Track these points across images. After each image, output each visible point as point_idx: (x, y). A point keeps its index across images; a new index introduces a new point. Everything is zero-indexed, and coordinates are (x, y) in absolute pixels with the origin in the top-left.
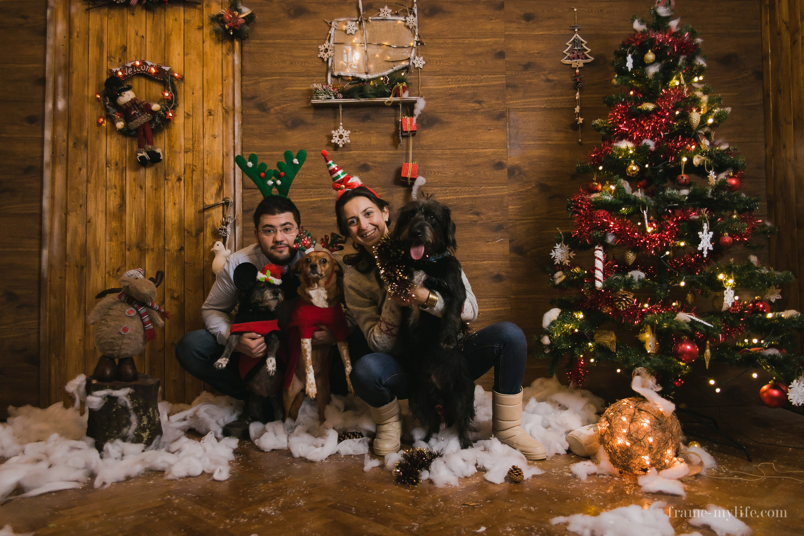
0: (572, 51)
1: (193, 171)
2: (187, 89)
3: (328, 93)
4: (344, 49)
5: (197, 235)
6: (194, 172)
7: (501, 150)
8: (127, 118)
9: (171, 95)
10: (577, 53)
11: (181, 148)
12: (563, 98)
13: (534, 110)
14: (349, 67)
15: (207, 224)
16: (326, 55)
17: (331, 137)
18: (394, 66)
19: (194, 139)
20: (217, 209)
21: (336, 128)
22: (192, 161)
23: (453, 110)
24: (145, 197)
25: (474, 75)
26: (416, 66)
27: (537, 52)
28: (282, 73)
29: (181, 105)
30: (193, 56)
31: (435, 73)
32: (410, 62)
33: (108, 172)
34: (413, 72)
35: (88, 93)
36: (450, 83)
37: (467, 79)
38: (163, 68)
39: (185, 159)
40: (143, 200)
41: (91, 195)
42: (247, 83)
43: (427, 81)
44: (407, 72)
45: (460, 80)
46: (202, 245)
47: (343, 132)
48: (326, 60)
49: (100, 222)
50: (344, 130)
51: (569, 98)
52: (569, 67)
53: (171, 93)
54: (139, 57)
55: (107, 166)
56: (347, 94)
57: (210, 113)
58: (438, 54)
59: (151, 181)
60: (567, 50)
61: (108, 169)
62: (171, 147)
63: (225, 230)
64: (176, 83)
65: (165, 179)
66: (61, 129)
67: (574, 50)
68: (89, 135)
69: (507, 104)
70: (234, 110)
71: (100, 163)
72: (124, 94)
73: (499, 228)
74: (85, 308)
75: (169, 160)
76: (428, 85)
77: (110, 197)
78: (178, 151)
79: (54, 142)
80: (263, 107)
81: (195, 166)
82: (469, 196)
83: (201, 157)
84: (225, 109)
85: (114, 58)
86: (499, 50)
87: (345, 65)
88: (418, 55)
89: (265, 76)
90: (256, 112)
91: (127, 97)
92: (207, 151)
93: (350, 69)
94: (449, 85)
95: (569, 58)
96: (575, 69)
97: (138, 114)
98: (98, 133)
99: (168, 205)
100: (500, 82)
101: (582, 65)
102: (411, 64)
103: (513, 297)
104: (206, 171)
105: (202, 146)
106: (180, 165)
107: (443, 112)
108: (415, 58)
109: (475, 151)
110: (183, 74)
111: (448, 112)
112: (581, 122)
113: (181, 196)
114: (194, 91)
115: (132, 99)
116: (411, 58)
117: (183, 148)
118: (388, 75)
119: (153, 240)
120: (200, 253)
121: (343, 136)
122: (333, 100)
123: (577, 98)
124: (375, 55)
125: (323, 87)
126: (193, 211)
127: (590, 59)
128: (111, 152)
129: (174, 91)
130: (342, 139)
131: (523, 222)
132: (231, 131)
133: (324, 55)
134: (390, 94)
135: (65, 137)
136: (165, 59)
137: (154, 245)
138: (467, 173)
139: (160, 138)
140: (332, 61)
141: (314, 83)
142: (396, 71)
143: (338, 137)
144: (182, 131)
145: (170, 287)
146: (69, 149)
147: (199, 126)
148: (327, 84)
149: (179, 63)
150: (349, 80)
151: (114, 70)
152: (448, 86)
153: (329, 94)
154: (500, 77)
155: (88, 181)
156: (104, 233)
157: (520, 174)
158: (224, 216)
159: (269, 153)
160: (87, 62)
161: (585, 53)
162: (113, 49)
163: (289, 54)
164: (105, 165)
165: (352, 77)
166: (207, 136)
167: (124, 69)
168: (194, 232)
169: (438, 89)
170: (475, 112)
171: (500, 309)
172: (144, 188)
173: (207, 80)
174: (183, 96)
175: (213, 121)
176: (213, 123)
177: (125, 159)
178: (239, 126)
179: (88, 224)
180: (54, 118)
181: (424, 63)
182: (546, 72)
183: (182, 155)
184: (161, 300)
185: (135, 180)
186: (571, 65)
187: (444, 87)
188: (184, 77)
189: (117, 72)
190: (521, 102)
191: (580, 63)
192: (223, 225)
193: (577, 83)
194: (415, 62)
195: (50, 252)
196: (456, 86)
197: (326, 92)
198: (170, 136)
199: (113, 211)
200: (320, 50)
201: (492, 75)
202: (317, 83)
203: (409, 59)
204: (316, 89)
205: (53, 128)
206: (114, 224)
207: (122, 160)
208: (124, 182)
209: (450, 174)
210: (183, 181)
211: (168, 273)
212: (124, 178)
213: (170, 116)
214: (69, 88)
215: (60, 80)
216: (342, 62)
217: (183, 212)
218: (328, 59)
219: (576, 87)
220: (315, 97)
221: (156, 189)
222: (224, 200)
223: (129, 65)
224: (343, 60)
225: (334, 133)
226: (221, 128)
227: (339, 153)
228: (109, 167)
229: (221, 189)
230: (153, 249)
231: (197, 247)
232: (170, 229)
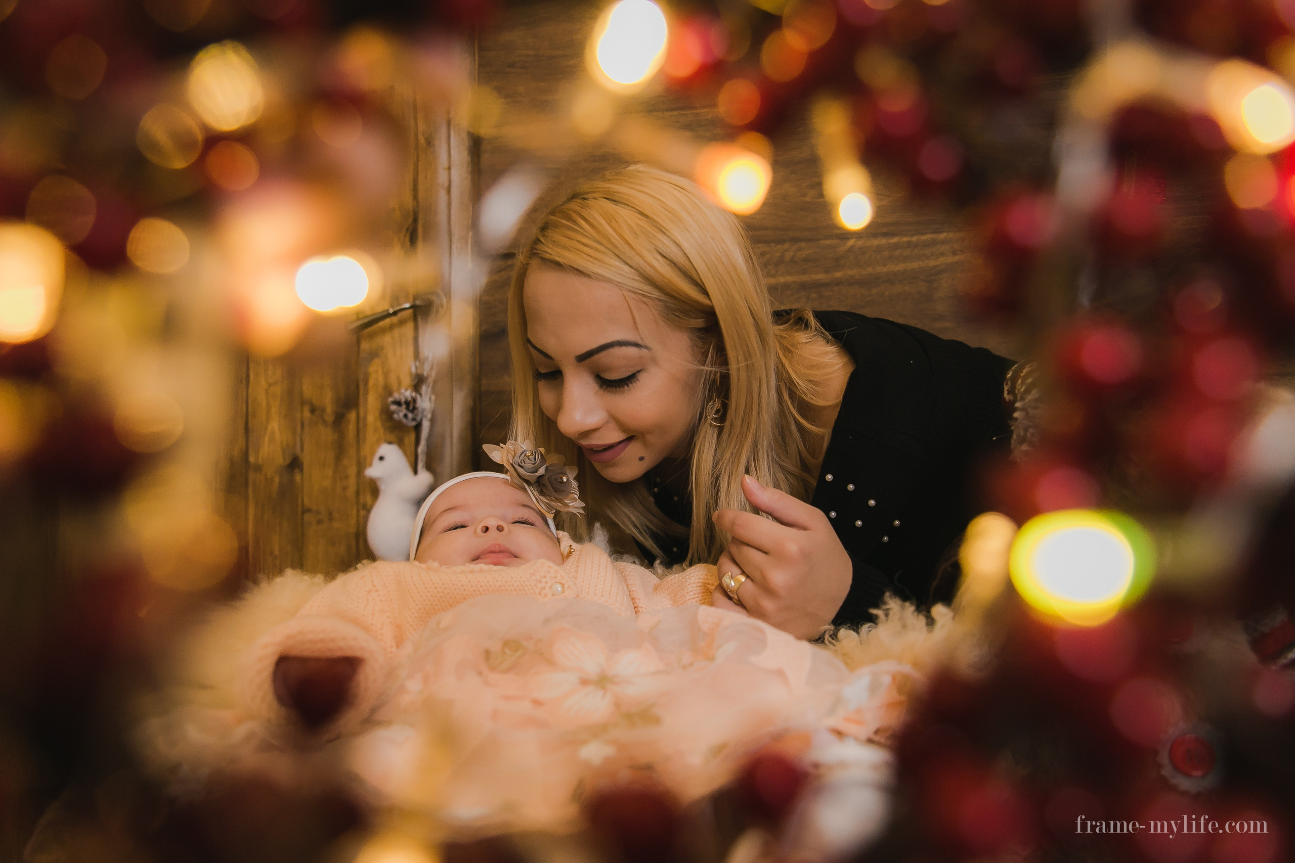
5: (339, 419)
15: (366, 382)
20: (396, 331)
63: (411, 405)
120: (347, 477)
158: (416, 354)
168: (329, 409)
222: (417, 295)
231: (338, 458)
232: (262, 398)
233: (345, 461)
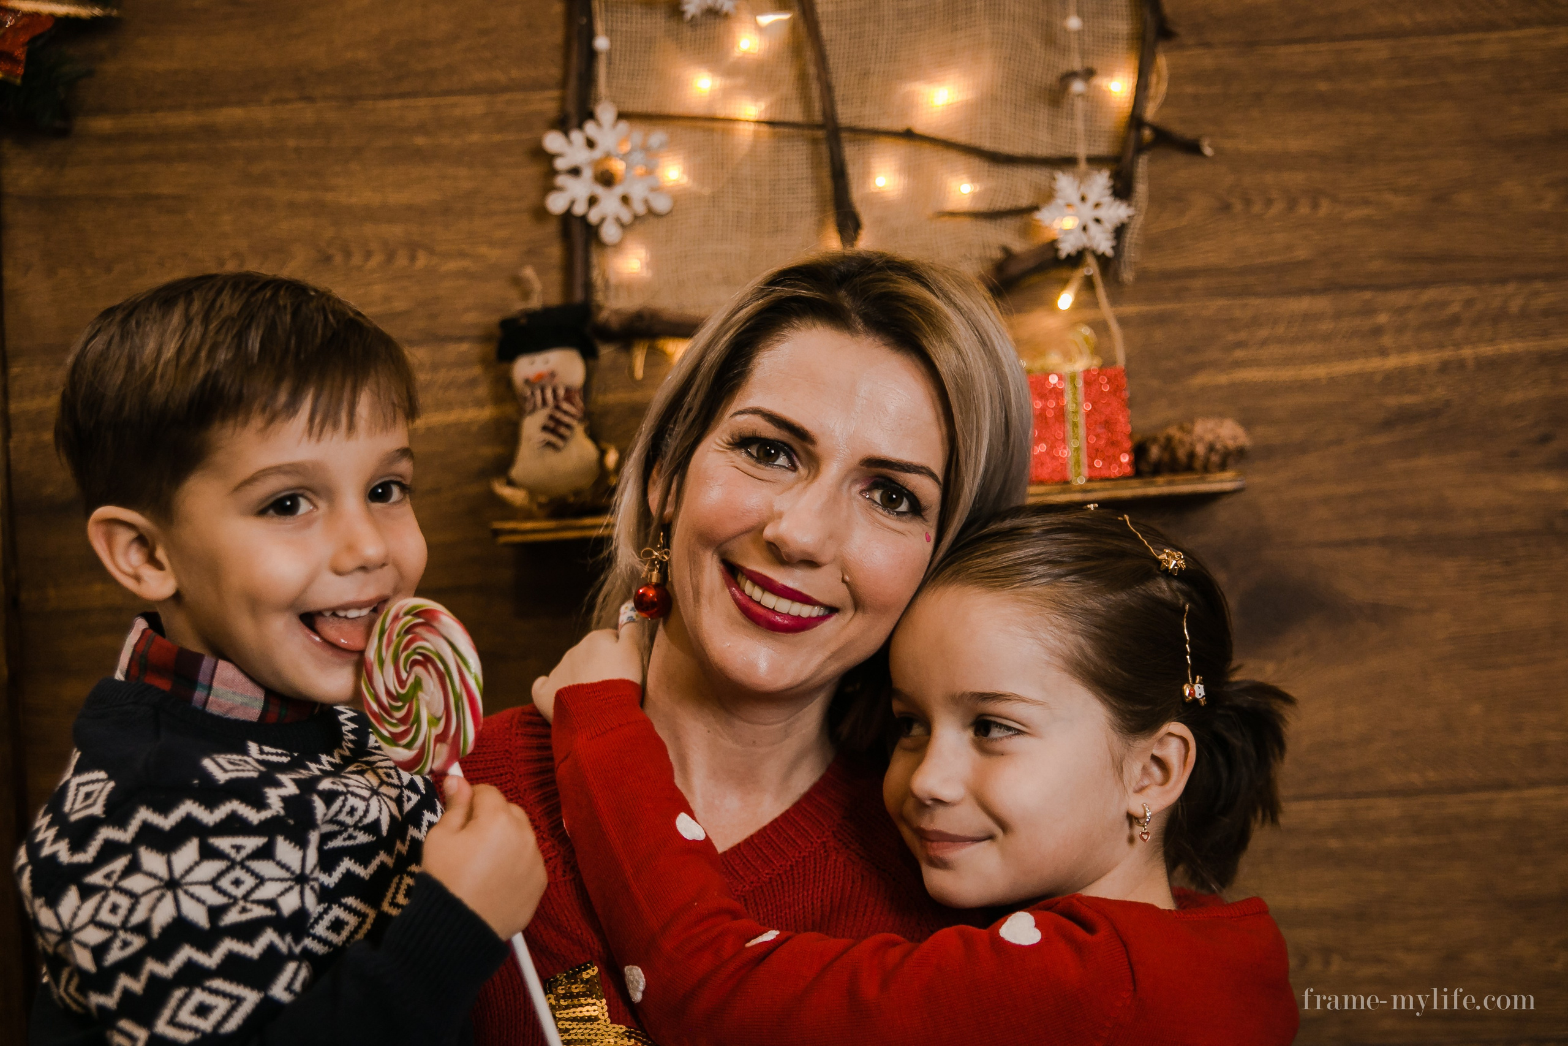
23: (1411, 528)
25: (1548, 276)
31: (1280, 278)
36: (1387, 340)
37: (1504, 308)
45: (1455, 321)
58: (1295, 145)
76: (1238, 364)
94: (1383, 352)
107: (1345, 544)
111: (1384, 542)
152: (1375, 364)
163: (303, 196)
169: (1304, 386)
187: (1341, 368)
196: (1432, 357)
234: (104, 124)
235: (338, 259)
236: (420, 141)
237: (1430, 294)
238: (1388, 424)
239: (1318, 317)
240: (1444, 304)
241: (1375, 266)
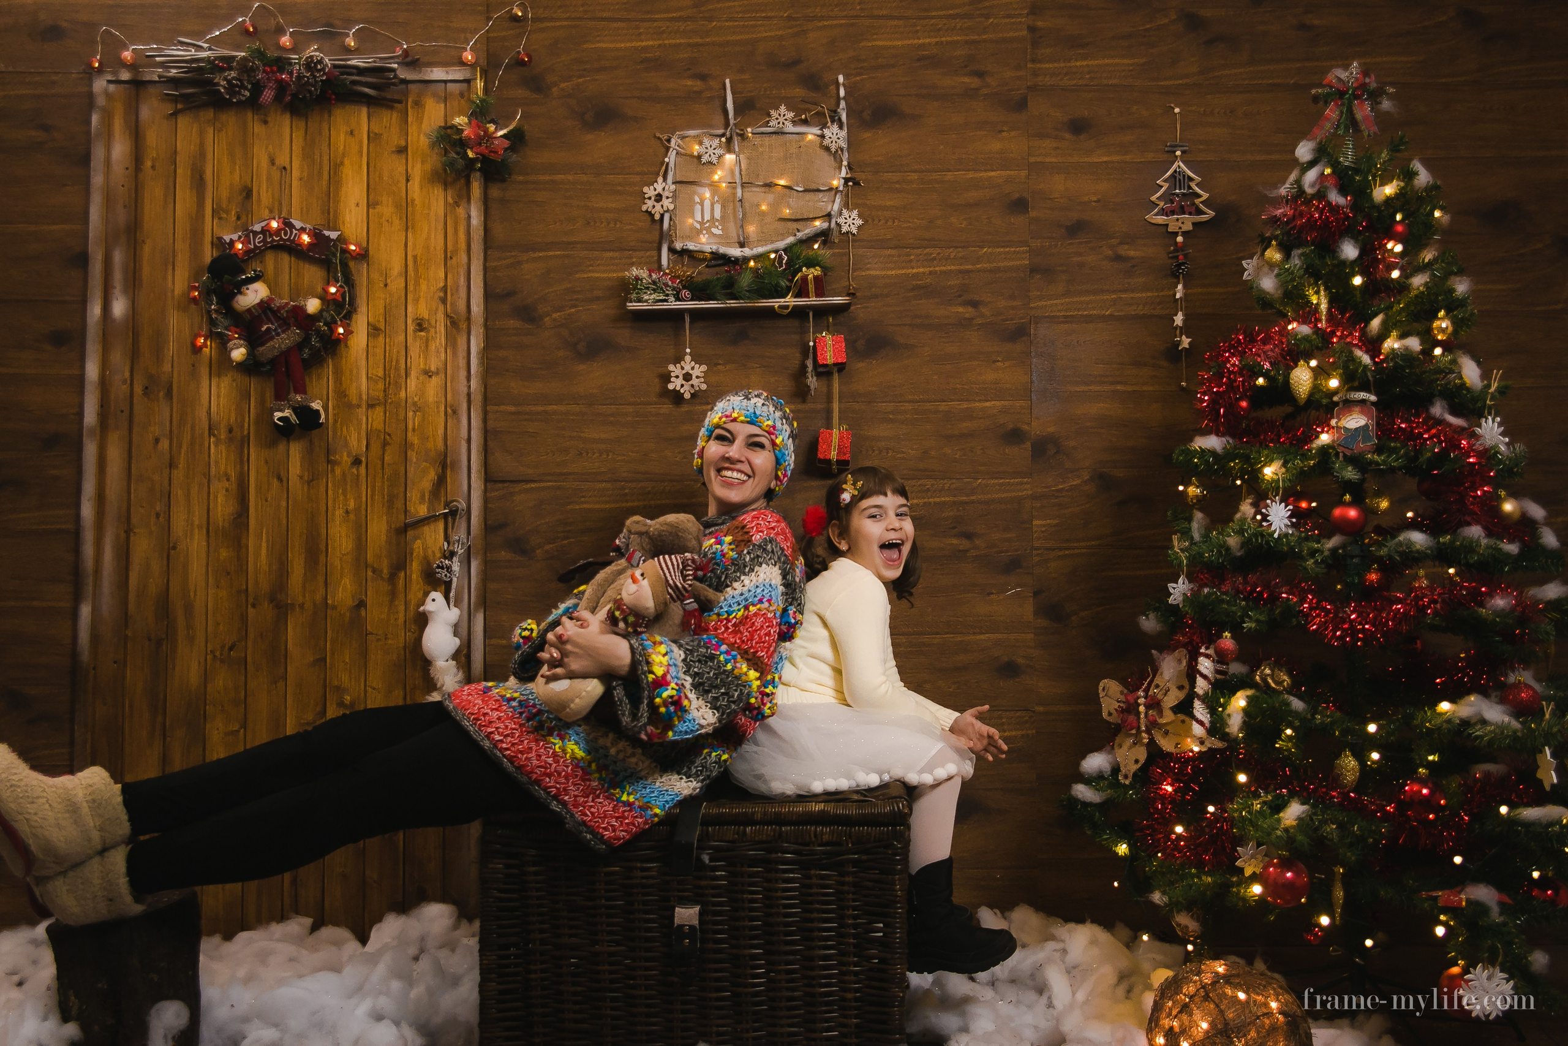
0: (1168, 197)
1: (385, 444)
2: (375, 276)
3: (662, 289)
4: (695, 193)
5: (392, 578)
6: (387, 448)
7: (1018, 404)
8: (253, 340)
9: (342, 290)
10: (1180, 201)
11: (360, 398)
12: (1149, 294)
13: (1089, 319)
14: (704, 232)
15: (412, 554)
16: (658, 206)
17: (666, 378)
18: (798, 231)
19: (388, 379)
20: (432, 526)
21: (678, 360)
22: (383, 425)
23: (919, 321)
24: (288, 497)
25: (963, 247)
26: (844, 230)
27: (1095, 199)
28: (569, 243)
29: (362, 308)
30: (387, 209)
31: (880, 244)
32: (830, 222)
33: (212, 446)
34: (836, 241)
35: (173, 283)
36: (913, 264)
37: (949, 255)
38: (326, 233)
39: (370, 419)
40: (284, 504)
41: (178, 493)
42: (495, 264)
43: (867, 261)
44: (824, 243)
45: (934, 259)
46: (402, 596)
47: (693, 368)
48: (657, 217)
49: (195, 547)
50: (693, 363)
51: (1161, 294)
52: (1163, 230)
53: (341, 286)
54: (277, 212)
55: (211, 433)
56: (700, 291)
57: (420, 325)
58: (888, 203)
59: (298, 464)
60: (1158, 194)
61: (212, 439)
62: (341, 394)
63: (449, 569)
64: (352, 264)
65: (328, 462)
66: (118, 357)
67: (1174, 194)
68: (176, 370)
69: (1032, 308)
70: (468, 319)
71: (197, 427)
72: (248, 289)
73: (1013, 565)
74: (164, 724)
75: (335, 421)
76: (868, 269)
77: (216, 498)
78: (354, 402)
79: (104, 384)
80: (528, 314)
81: (389, 435)
82: (951, 499)
83: (402, 417)
84: (451, 317)
85: (227, 212)
86: (1017, 195)
87: (698, 226)
88: (846, 205)
89: (534, 250)
90: (513, 323)
91: (255, 294)
92: (415, 404)
93: (707, 236)
94: (913, 268)
95: (1163, 212)
96: (1176, 234)
97: (275, 330)
98: (193, 366)
99: (333, 515)
100: (1019, 263)
101: (1191, 228)
102: (833, 224)
103: (1041, 709)
104: (412, 444)
105: (403, 394)
106: (359, 434)
107: (898, 325)
108: (841, 214)
109: (965, 405)
110: (364, 245)
111: (910, 325)
112: (1187, 347)
113: (360, 497)
114: (389, 281)
115: (262, 301)
116: (833, 213)
117: (364, 397)
118: (785, 250)
119: (304, 587)
120: (398, 613)
121: (691, 375)
122: (673, 304)
123: (1178, 296)
124: (758, 205)
125: (650, 276)
126: (384, 527)
127: (1205, 213)
128: (218, 405)
129: (349, 281)
130: (690, 383)
131: (1061, 553)
132: (462, 363)
133: (654, 207)
134: (788, 289)
135: (127, 374)
136: (329, 213)
137: (304, 596)
138: (947, 450)
139: (319, 377)
140: (671, 219)
141: (632, 264)
142: (801, 242)
143: (681, 377)
144: (364, 363)
145: (336, 683)
146: (135, 399)
147: (398, 352)
148: (660, 267)
149: (357, 223)
150: (704, 260)
151: (227, 238)
152: (909, 271)
153: (664, 292)
154: (1018, 252)
155: (172, 465)
156: (204, 570)
157: (1057, 453)
158: (447, 538)
159: (540, 408)
160: (172, 220)
161: (1197, 201)
162: (224, 194)
163: (582, 203)
164: (207, 432)
165: (712, 253)
166: (413, 374)
167: (247, 236)
168: (386, 570)
169: (888, 277)
170: (965, 324)
171: (1014, 733)
172: (285, 479)
173: (415, 257)
174: (364, 291)
175: (427, 341)
176: (427, 346)
177: (247, 420)
178: (478, 353)
179: (172, 552)
180: (104, 335)
181: (861, 222)
182: (1114, 241)
183: (361, 412)
184: (318, 709)
185: (267, 462)
186: (1167, 225)
187: (899, 272)
188: (367, 250)
189: (232, 243)
190: (1062, 304)
191: (1186, 222)
192: (445, 558)
193: (1179, 266)
194: (841, 220)
195: (95, 610)
196: (927, 270)
197: (656, 287)
198: (338, 373)
199: (223, 527)
200: (646, 196)
201: (1002, 247)
202: (639, 265)
203: (828, 216)
204: (637, 279)
205: (103, 355)
206: (224, 553)
207: (243, 421)
208: (246, 468)
209: (913, 453)
210: (364, 464)
211: (333, 654)
212: (245, 459)
213: (340, 334)
214: (134, 273)
215: (118, 257)
216: (690, 221)
217: (364, 530)
218: (662, 216)
219: (1175, 275)
220: (634, 296)
221: (309, 483)
222: (447, 505)
223: (257, 228)
224: (693, 216)
225: (674, 369)
226: (443, 355)
227: (684, 408)
228: (214, 436)
229: (441, 481)
230: (303, 604)
231: (392, 601)
232: (337, 563)
233: (397, 603)
234: (521, 178)
235: (592, 223)
236: (619, 188)
237: (927, 250)
238: (913, 289)
239: (893, 256)
240: (931, 254)
241: (911, 241)
